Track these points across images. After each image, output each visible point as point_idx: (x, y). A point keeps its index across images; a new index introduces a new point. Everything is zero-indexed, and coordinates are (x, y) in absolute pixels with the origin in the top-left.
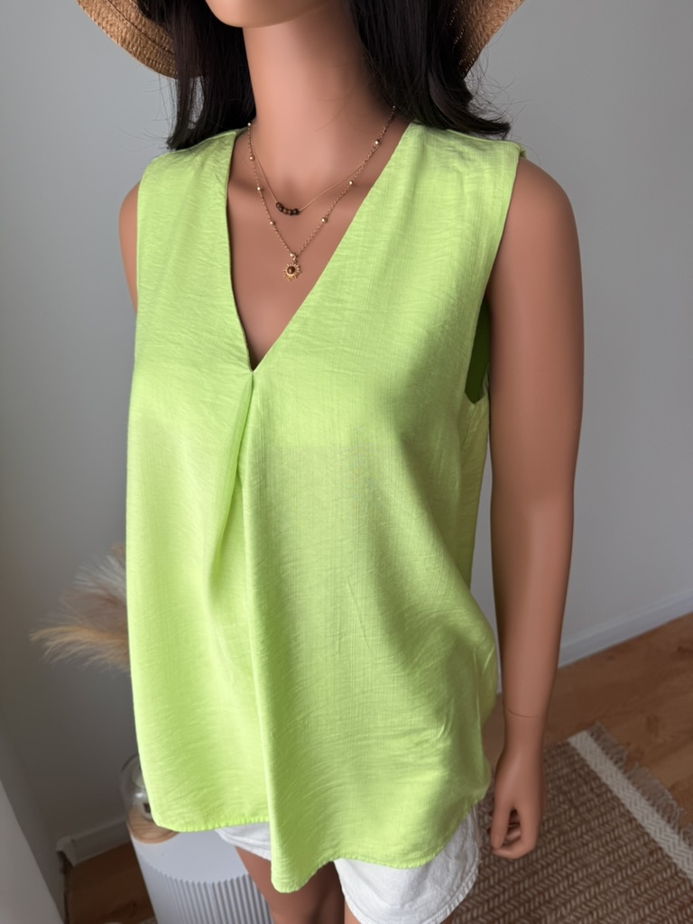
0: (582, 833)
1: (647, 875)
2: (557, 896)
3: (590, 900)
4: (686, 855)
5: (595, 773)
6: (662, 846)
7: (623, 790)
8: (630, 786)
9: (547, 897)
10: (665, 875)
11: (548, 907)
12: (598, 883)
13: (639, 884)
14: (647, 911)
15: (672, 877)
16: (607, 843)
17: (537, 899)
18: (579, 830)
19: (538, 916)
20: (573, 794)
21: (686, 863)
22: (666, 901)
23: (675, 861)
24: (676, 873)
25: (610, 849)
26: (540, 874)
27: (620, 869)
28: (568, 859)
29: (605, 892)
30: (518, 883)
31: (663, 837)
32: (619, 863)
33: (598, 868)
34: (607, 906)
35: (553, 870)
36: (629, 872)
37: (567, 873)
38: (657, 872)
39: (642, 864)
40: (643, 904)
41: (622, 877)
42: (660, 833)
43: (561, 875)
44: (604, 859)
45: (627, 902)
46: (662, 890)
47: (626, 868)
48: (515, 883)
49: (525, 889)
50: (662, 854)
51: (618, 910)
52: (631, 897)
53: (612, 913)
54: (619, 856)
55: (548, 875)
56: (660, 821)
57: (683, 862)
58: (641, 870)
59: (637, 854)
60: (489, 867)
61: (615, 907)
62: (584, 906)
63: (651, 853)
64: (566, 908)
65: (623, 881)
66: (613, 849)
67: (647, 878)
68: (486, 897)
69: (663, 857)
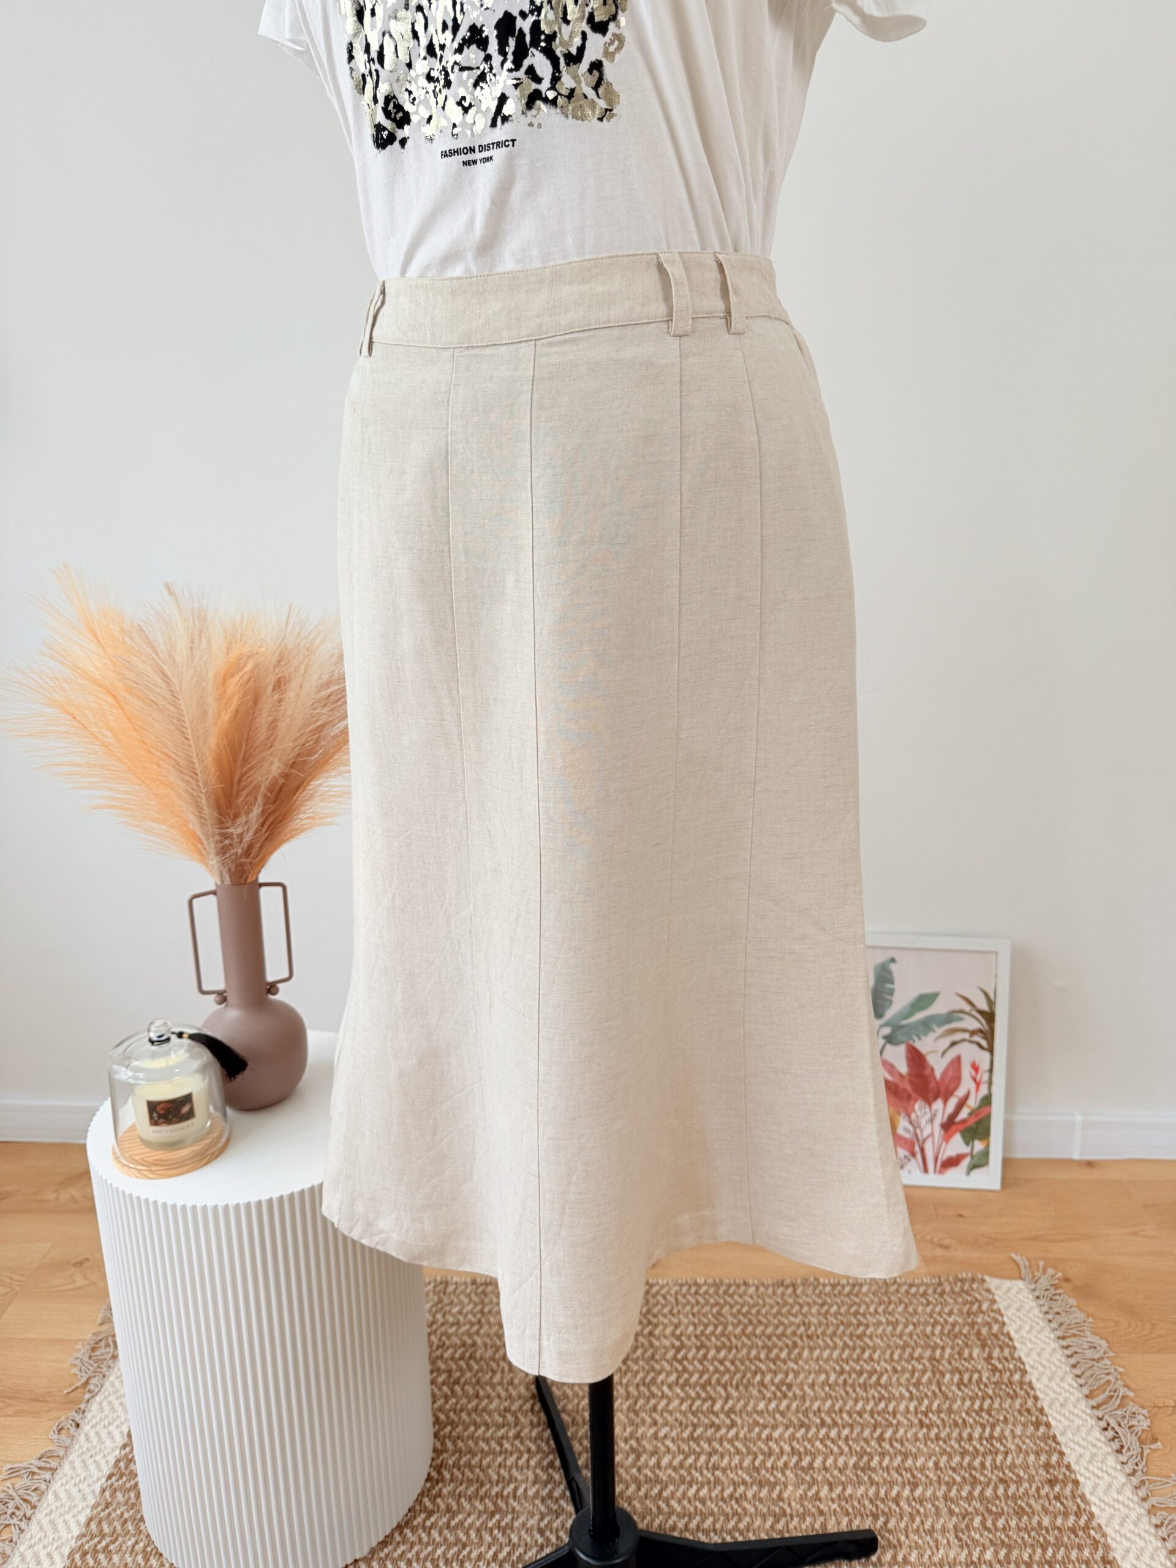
0: (929, 1409)
1: (1020, 1507)
2: (826, 1469)
3: (883, 1501)
4: (1124, 1511)
5: (1011, 1339)
6: (1081, 1479)
7: (1050, 1379)
8: (1069, 1379)
9: (805, 1463)
10: (1059, 1521)
11: (796, 1475)
12: (914, 1486)
13: (998, 1515)
14: (989, 1555)
15: (1073, 1530)
16: (970, 1438)
17: (785, 1458)
18: (926, 1402)
19: (772, 1479)
20: (948, 1351)
21: (1117, 1520)
22: (1037, 1558)
23: (1094, 1509)
24: (1087, 1528)
25: (971, 1449)
26: (813, 1430)
27: (975, 1482)
28: (876, 1435)
29: (921, 1501)
30: (765, 1427)
31: (1091, 1468)
32: (978, 1475)
33: (931, 1464)
34: (913, 1520)
35: (839, 1436)
36: (989, 1492)
37: (862, 1447)
38: (1046, 1511)
39: (1022, 1490)
40: (987, 1543)
41: (970, 1493)
42: (1090, 1462)
43: (850, 1448)
44: (950, 1457)
45: (955, 1527)
46: (1041, 1539)
47: (988, 1484)
48: (757, 1423)
49: (769, 1438)
50: (1072, 1492)
51: (931, 1532)
52: (967, 1526)
53: (917, 1531)
54: (983, 1464)
55: (827, 1436)
56: (1099, 1444)
57: (1112, 1516)
58: (1014, 1498)
59: (1022, 1473)
60: (725, 1387)
61: (928, 1525)
62: (867, 1503)
63: (1052, 1483)
64: (831, 1490)
65: (970, 1498)
66: (977, 1450)
67: (1020, 1513)
68: (695, 1421)
69: (1073, 1496)
